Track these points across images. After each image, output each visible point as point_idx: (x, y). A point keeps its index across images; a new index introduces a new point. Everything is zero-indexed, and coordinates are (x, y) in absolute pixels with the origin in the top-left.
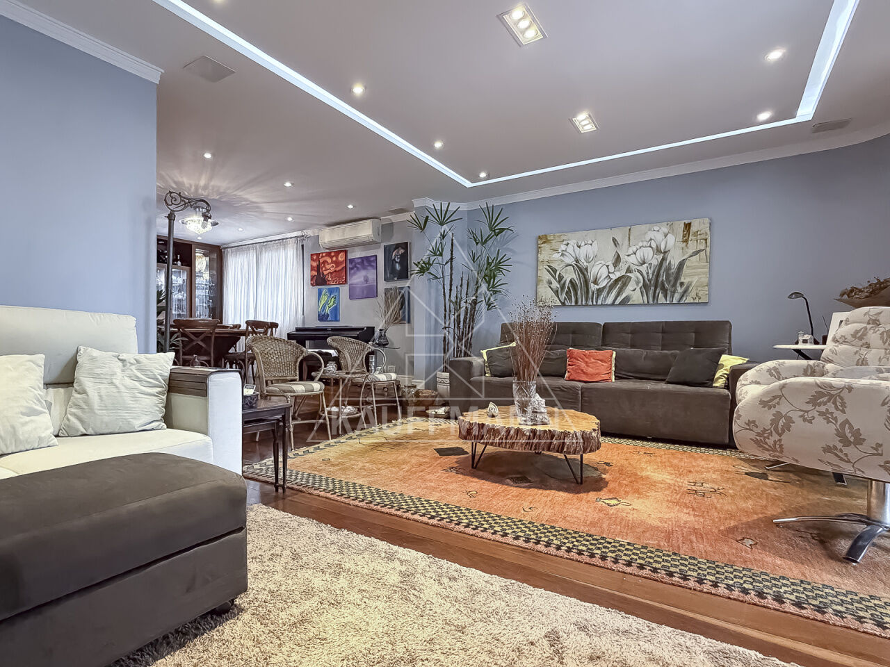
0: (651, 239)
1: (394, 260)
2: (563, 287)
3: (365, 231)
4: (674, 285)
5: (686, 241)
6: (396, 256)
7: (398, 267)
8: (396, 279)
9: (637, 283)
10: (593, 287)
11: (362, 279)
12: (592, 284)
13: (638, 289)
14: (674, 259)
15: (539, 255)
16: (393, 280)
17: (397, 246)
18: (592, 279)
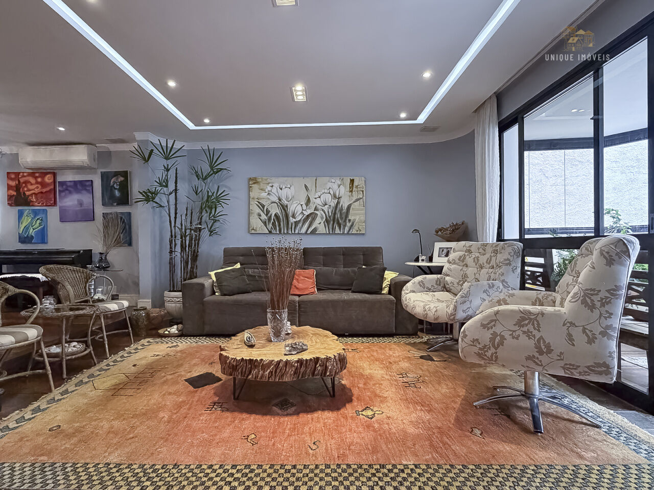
0: (330, 188)
1: (113, 186)
2: (270, 219)
3: (79, 155)
4: (345, 221)
5: (351, 191)
6: (114, 183)
7: (117, 193)
8: (115, 204)
9: (322, 218)
10: (292, 220)
11: (76, 202)
12: (291, 218)
13: (322, 222)
14: (345, 203)
15: (251, 193)
16: (112, 205)
17: (116, 174)
18: (291, 214)
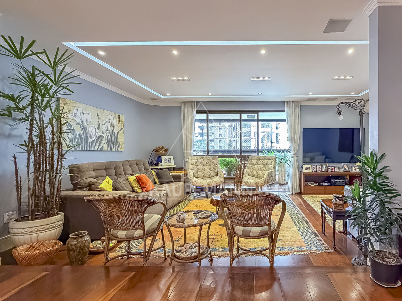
0: (110, 119)
2: (75, 137)
4: (116, 143)
5: (119, 123)
9: (106, 140)
10: (90, 140)
13: (106, 143)
14: (116, 131)
18: (89, 135)
